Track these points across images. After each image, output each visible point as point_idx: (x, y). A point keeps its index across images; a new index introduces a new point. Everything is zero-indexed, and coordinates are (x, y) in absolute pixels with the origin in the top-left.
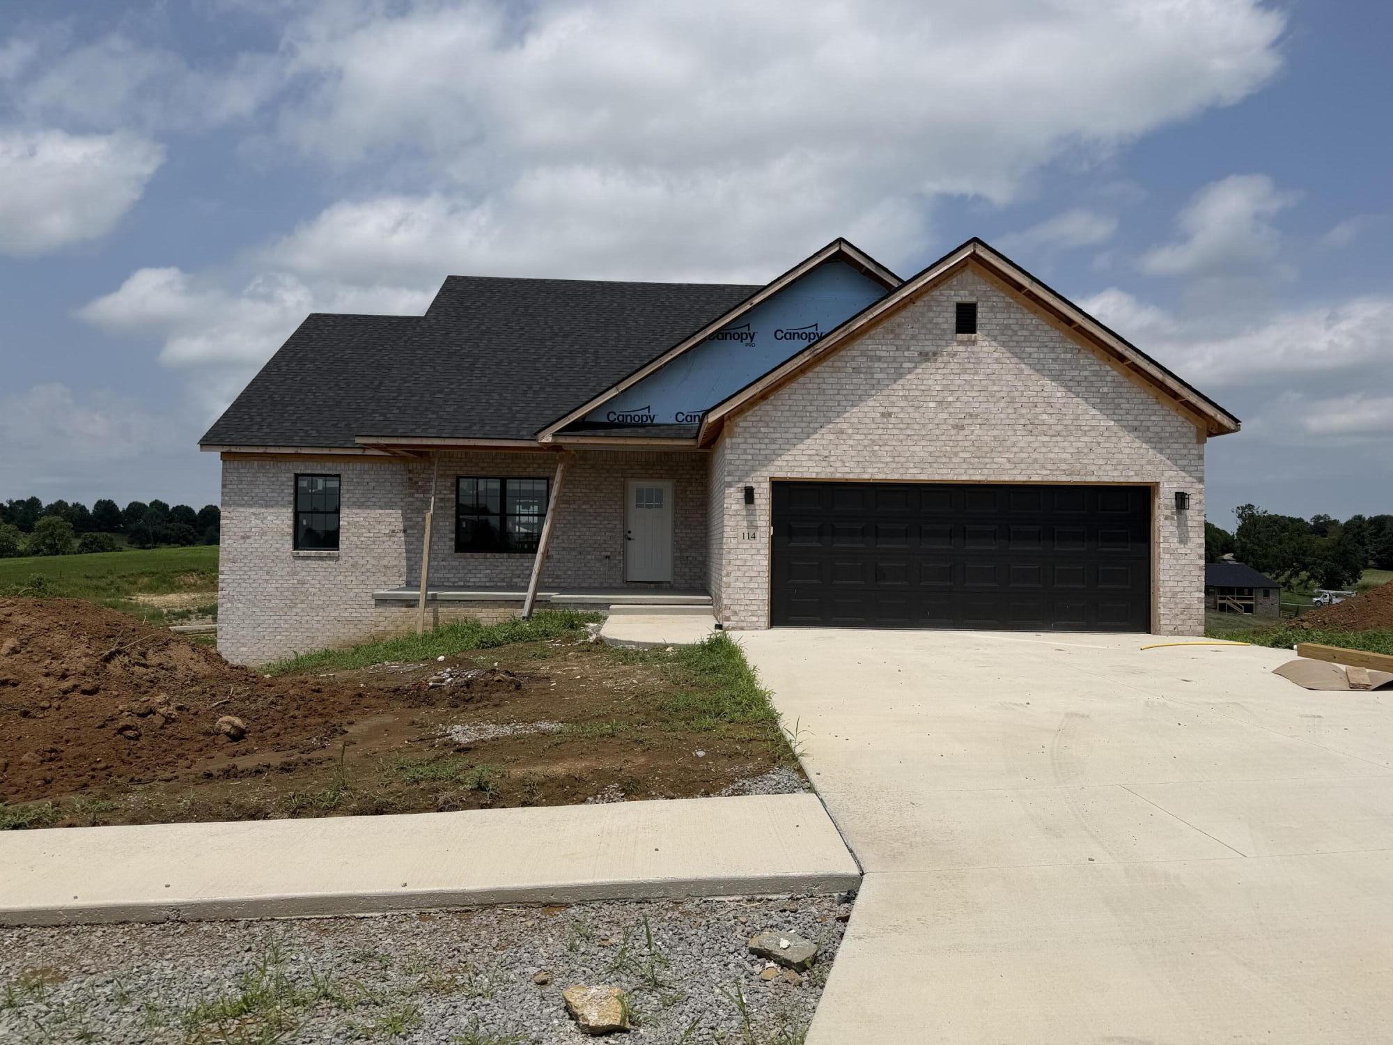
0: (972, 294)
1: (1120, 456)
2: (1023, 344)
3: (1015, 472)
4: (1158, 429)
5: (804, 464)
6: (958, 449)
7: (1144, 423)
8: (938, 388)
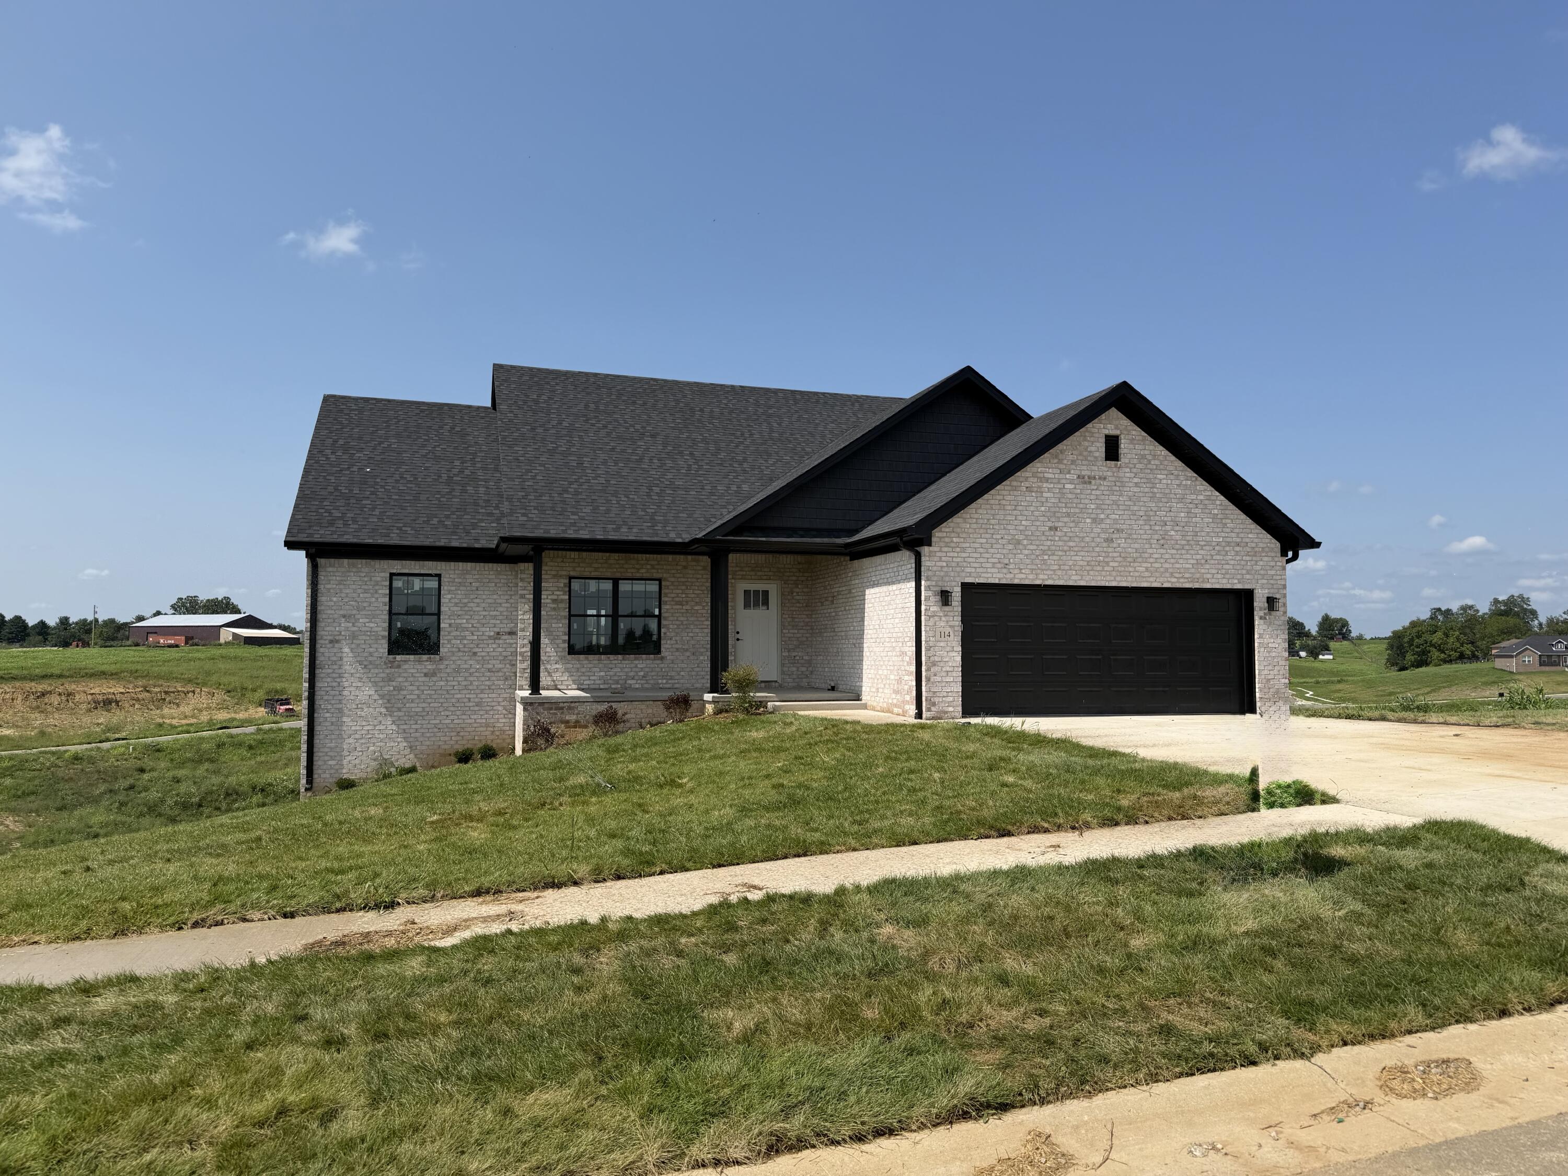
0: (1117, 428)
1: (1227, 567)
2: (1156, 472)
3: (1152, 579)
4: (1253, 545)
5: (989, 570)
6: (1109, 559)
7: (1244, 540)
8: (1093, 506)
